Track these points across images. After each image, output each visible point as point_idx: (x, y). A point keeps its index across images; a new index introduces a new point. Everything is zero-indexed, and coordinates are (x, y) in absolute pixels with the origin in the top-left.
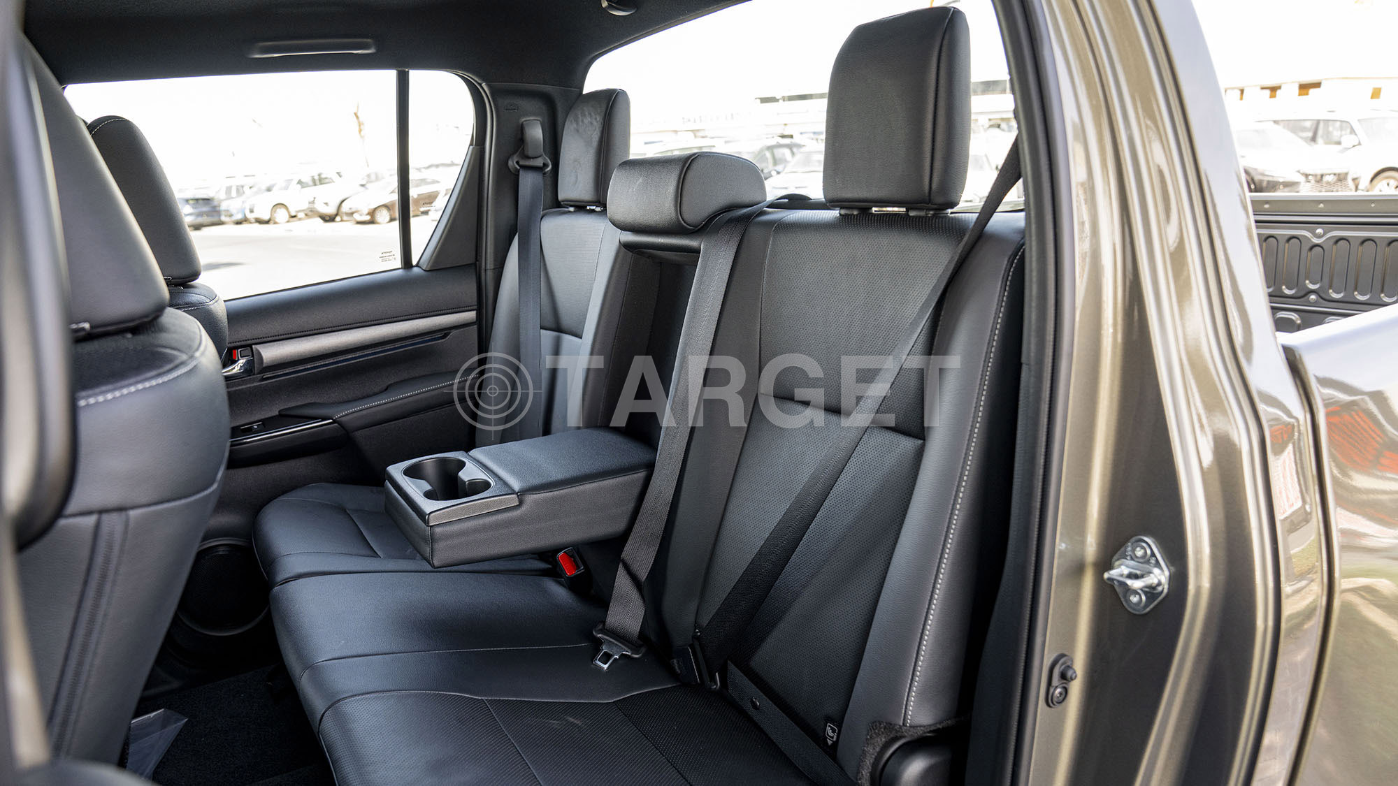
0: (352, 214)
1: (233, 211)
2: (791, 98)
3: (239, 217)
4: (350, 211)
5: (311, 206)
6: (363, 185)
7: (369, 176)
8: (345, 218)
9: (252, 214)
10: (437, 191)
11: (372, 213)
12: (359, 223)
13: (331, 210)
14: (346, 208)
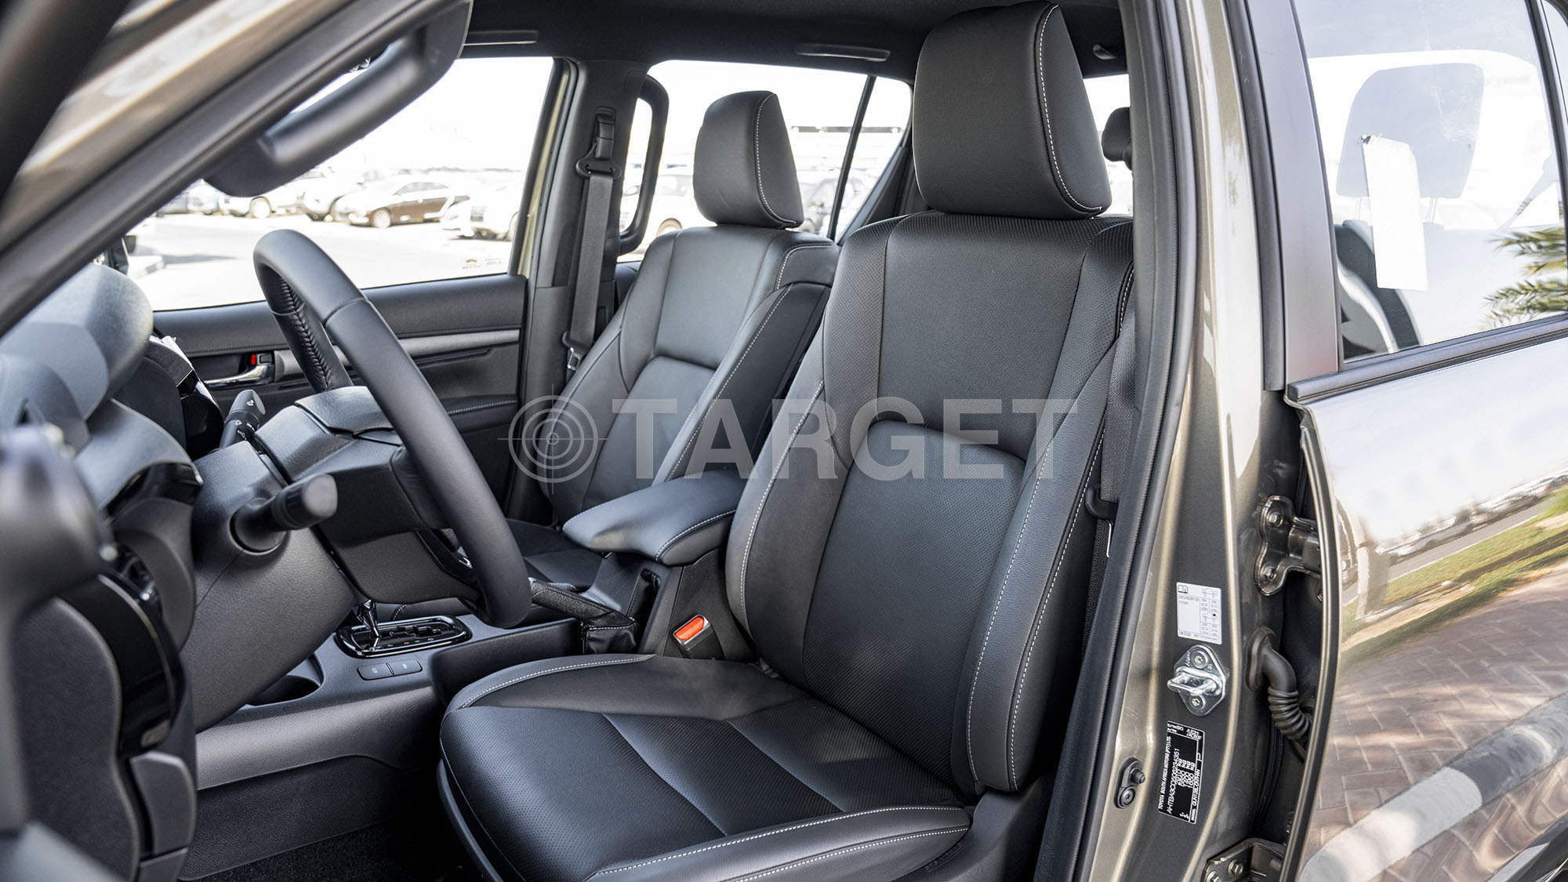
0: (347, 214)
1: (203, 200)
2: (830, 130)
3: (211, 207)
4: (345, 212)
5: (299, 202)
6: (360, 184)
7: (366, 174)
8: (339, 218)
9: (227, 204)
10: (444, 198)
11: (371, 215)
12: (353, 225)
13: (322, 208)
14: (340, 206)
